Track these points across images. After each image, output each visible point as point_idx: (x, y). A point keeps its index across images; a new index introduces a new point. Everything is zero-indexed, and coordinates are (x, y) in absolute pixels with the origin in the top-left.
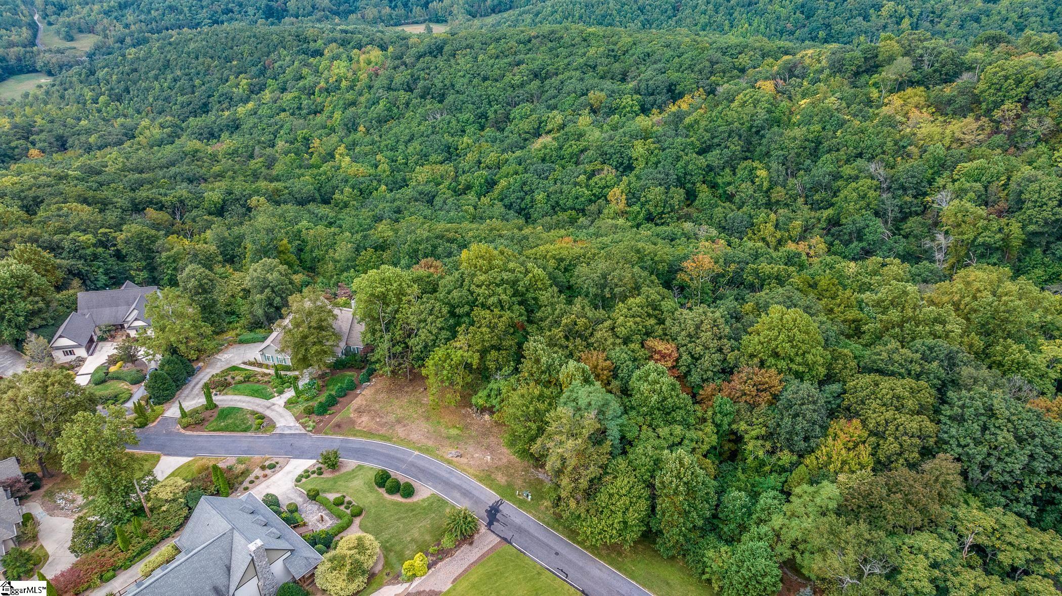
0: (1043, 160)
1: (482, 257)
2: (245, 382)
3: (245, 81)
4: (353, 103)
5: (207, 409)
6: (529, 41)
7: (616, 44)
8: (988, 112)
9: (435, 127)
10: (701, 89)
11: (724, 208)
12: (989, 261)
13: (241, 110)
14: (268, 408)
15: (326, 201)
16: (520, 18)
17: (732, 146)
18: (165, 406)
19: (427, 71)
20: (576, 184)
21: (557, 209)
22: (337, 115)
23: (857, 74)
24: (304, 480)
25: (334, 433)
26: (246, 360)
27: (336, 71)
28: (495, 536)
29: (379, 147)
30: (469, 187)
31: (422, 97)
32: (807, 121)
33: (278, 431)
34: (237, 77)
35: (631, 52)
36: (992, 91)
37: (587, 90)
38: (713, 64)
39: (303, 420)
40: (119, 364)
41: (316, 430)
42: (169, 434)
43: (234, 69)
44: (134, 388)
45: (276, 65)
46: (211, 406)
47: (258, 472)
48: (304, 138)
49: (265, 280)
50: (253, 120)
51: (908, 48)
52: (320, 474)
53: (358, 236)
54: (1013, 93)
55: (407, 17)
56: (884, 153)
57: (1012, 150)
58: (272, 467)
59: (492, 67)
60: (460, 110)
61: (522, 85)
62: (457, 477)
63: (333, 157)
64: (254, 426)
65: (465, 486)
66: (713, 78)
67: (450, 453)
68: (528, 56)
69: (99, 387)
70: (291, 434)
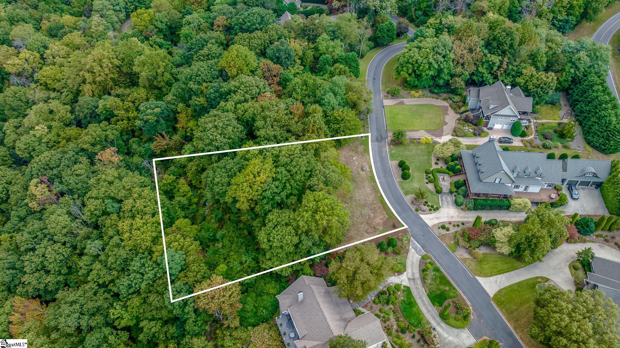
24: (435, 206)
33: (423, 252)
39: (406, 247)
58: (443, 227)
62: (375, 160)
64: (432, 268)
65: (377, 155)
70: (418, 243)
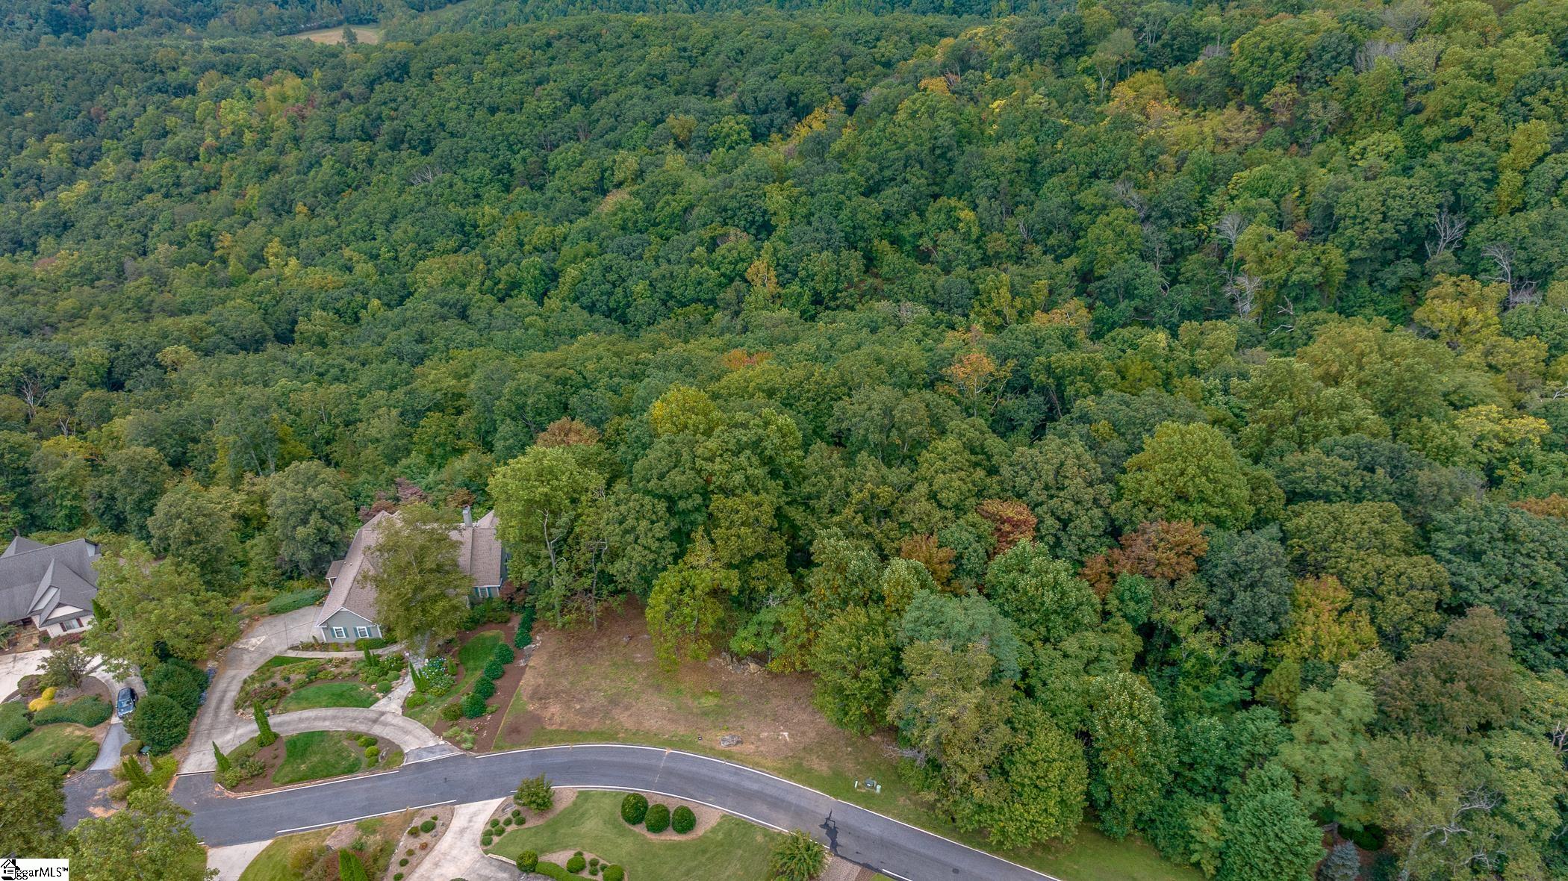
0: (1338, 160)
1: (692, 410)
2: (311, 682)
3: (59, 146)
4: (273, 169)
5: (262, 744)
6: (549, 44)
7: (686, 39)
8: (1255, 99)
9: (429, 195)
10: (836, 98)
11: (925, 272)
12: (1307, 305)
13: (67, 196)
14: (375, 721)
15: (285, 338)
16: (498, 7)
17: (914, 179)
18: (176, 754)
19: (393, 105)
20: (691, 262)
21: (671, 303)
22: (253, 191)
23: (1059, 58)
24: (496, 839)
25: (515, 744)
26: (297, 643)
27: (231, 117)
28: (850, 865)
29: (340, 236)
30: (515, 285)
31: (392, 148)
32: (1009, 132)
33: (411, 761)
34: (41, 139)
35: (713, 51)
36: (1256, 69)
37: (662, 113)
38: (845, 58)
39: (450, 732)
40: (48, 692)
41: (481, 746)
42: (206, 804)
43: (30, 127)
44: (98, 733)
45: (113, 114)
46: (268, 738)
47: (405, 842)
48: (201, 234)
49: (307, 500)
50: (94, 214)
51: (1122, 16)
52: (521, 822)
53: (400, 393)
54: (1282, 70)
55: (308, 19)
56: (1128, 168)
57: (1295, 147)
58: (428, 827)
59: (500, 89)
60: (463, 163)
61: (555, 115)
62: (750, 778)
63: (263, 260)
64: (365, 761)
65: (769, 790)
66: (850, 80)
67: (722, 740)
68: (554, 68)
69: (22, 743)
70: (437, 761)
